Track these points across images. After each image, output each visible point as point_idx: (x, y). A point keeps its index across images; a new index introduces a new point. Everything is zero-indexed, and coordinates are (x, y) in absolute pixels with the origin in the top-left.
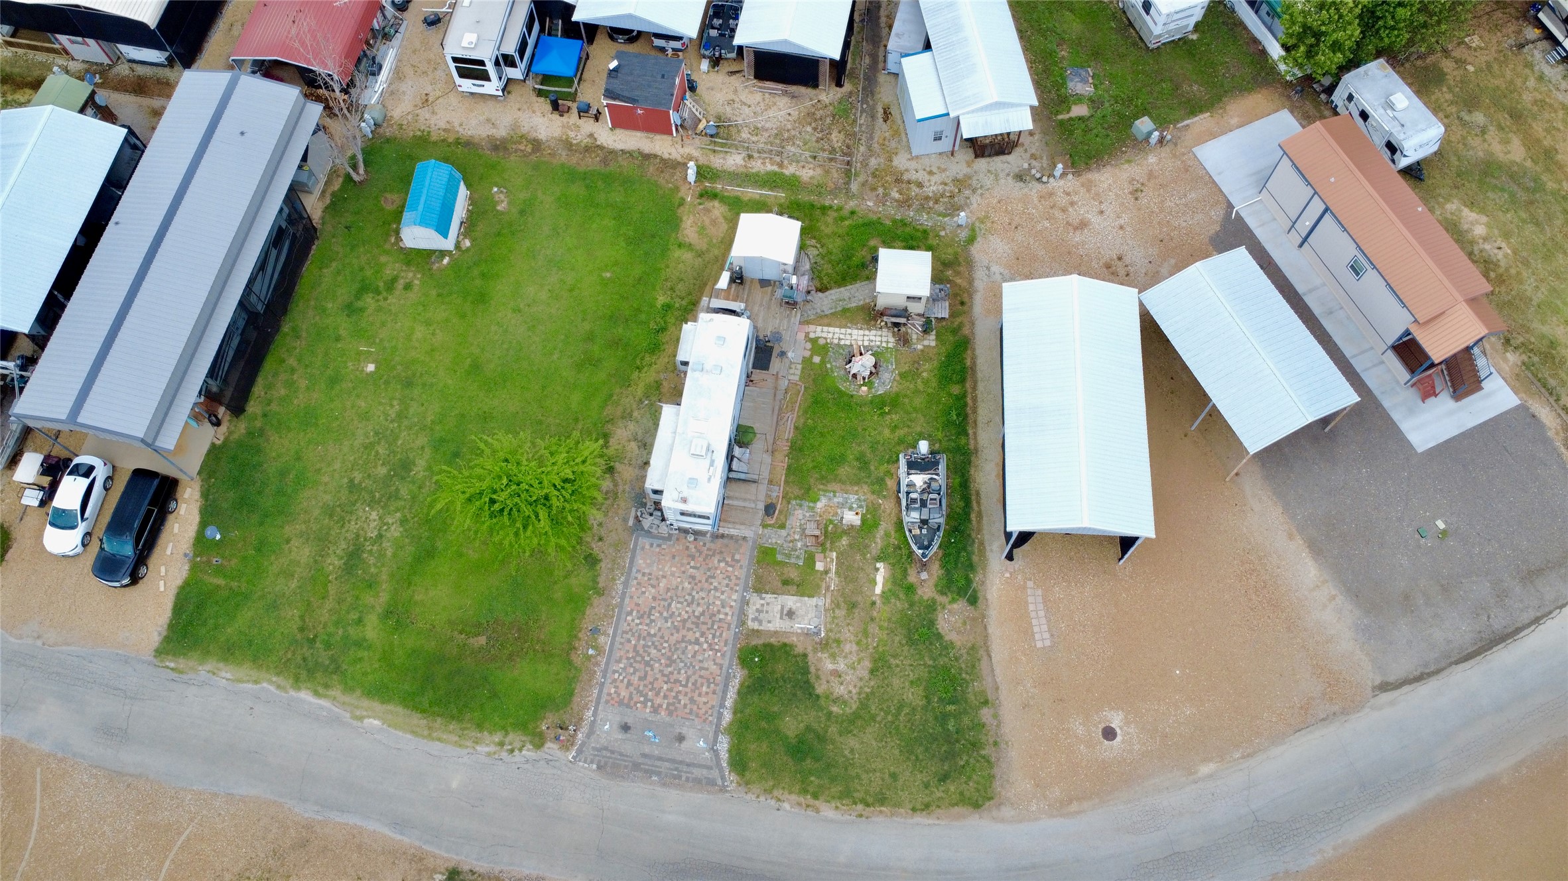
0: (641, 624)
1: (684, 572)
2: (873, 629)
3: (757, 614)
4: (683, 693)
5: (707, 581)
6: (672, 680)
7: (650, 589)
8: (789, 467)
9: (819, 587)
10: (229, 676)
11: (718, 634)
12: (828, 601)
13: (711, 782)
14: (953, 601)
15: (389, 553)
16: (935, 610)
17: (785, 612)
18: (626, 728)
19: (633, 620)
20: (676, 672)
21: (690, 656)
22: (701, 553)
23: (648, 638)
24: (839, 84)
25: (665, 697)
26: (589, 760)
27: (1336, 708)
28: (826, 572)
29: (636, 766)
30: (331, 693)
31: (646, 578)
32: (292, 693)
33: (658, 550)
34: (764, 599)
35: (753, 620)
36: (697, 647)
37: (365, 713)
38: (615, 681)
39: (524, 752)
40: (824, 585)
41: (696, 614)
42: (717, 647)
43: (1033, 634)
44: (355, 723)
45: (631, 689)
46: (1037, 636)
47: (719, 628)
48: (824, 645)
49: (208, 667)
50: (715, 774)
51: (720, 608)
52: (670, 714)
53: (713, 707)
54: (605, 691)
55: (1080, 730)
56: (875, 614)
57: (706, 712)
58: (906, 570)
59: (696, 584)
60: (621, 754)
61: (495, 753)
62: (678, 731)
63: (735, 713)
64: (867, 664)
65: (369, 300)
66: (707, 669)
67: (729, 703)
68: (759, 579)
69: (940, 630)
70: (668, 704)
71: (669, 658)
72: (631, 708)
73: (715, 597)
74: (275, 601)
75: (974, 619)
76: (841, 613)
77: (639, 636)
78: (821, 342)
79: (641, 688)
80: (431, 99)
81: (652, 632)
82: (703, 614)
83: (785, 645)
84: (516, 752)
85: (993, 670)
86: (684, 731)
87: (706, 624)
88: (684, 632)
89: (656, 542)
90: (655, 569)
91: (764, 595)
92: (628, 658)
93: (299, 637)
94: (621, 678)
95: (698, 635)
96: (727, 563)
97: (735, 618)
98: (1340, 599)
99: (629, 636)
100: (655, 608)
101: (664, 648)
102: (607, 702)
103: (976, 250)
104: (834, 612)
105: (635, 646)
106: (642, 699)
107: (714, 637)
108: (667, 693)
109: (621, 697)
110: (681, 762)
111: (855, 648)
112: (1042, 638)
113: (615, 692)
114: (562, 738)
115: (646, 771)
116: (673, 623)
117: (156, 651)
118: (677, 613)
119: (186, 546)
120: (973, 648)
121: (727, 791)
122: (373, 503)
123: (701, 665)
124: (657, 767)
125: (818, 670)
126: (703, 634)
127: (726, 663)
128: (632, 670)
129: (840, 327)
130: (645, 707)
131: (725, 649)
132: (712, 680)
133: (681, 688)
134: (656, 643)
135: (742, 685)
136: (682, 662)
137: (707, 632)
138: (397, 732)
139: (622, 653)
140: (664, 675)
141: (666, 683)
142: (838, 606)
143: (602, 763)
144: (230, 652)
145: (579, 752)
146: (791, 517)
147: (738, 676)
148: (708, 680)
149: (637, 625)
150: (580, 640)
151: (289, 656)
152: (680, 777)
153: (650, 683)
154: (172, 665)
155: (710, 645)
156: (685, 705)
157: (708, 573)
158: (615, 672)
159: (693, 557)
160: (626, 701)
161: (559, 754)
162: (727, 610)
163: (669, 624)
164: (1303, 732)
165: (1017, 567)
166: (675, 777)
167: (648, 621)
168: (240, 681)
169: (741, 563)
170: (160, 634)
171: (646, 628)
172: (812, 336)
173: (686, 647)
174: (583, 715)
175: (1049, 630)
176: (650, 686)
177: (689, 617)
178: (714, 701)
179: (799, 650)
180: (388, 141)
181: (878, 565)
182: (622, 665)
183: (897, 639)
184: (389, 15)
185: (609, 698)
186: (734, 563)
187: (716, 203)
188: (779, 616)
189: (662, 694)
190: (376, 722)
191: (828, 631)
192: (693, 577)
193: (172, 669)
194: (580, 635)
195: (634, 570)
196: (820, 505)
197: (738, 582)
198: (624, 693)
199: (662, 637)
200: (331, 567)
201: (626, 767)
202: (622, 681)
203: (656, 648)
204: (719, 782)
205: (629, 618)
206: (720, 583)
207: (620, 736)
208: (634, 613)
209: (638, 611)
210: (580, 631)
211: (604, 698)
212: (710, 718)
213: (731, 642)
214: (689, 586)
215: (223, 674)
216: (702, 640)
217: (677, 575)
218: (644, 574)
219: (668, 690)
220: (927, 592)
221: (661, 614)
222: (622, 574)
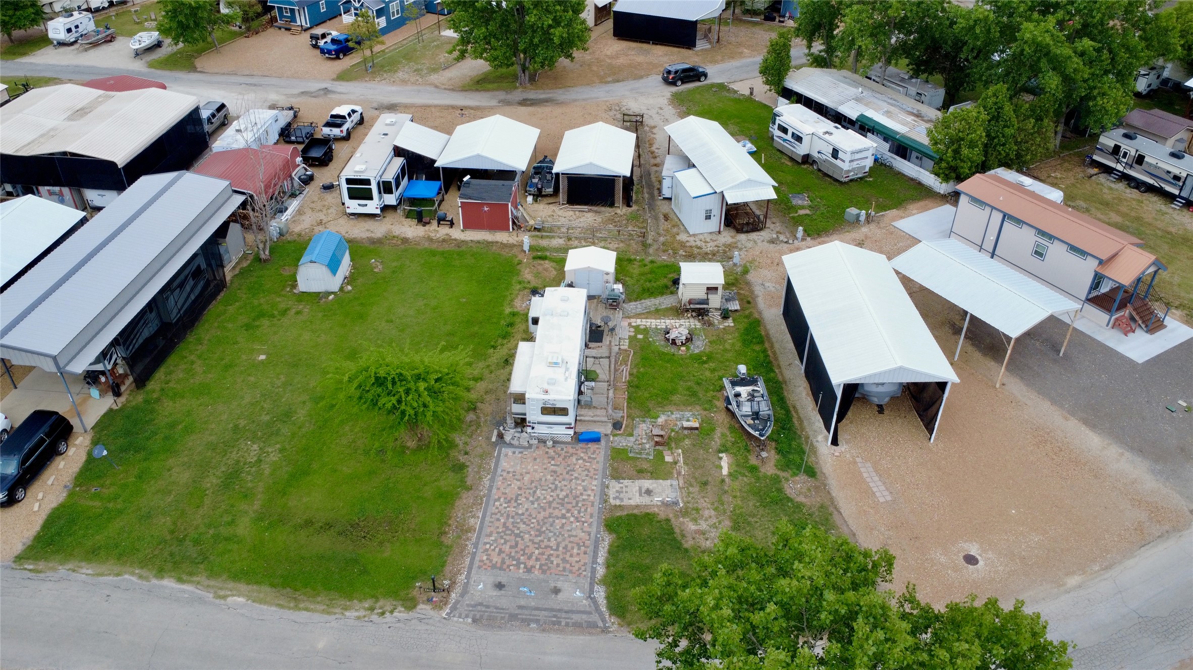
0: (508, 507)
1: (545, 469)
2: (727, 498)
3: (618, 494)
4: (555, 555)
5: (567, 473)
6: (543, 546)
7: (516, 482)
8: (629, 398)
9: (672, 473)
10: (90, 571)
11: (583, 510)
12: (681, 482)
13: (592, 626)
14: (795, 475)
15: (267, 472)
16: (780, 481)
17: (643, 491)
18: (500, 586)
19: (501, 505)
20: (546, 540)
21: (558, 527)
22: (560, 455)
23: (516, 517)
24: (629, 206)
25: (537, 559)
26: (463, 615)
27: (1167, 527)
28: (676, 463)
29: (513, 617)
30: (195, 579)
31: (511, 475)
32: (155, 581)
33: (520, 455)
34: (622, 483)
35: (615, 498)
36: (564, 521)
37: (229, 593)
38: (487, 550)
39: (395, 614)
40: (675, 471)
41: (561, 496)
42: (583, 519)
43: (874, 493)
44: (218, 601)
45: (503, 555)
46: (878, 494)
47: (583, 505)
48: (685, 513)
49: (70, 566)
50: (595, 617)
51: (582, 491)
52: (544, 572)
53: (585, 564)
54: (477, 558)
55: (943, 559)
56: (726, 488)
57: (580, 569)
58: (746, 457)
59: (558, 476)
60: (497, 608)
61: (365, 616)
62: (553, 585)
63: (608, 567)
64: (728, 523)
65: (265, 322)
66: (576, 536)
67: (601, 560)
68: (615, 470)
69: (789, 495)
70: (541, 565)
71: (538, 530)
72: (505, 570)
73: (576, 484)
74: (149, 512)
75: (816, 488)
76: (695, 489)
77: (508, 516)
78: (642, 327)
79: (513, 554)
80: (324, 222)
81: (520, 512)
82: (567, 496)
83: (648, 514)
84: (388, 614)
85: (845, 522)
86: (559, 585)
87: (571, 503)
88: (551, 510)
89: (517, 451)
90: (518, 468)
91: (621, 481)
92: (498, 533)
93: (168, 537)
94: (492, 547)
95: (564, 511)
96: (584, 460)
97: (597, 498)
98: (1128, 454)
99: (498, 516)
100: (521, 495)
101: (533, 523)
102: (480, 567)
103: (750, 277)
104: (688, 489)
105: (505, 524)
106: (514, 562)
107: (579, 512)
108: (539, 557)
109: (494, 562)
110: (560, 610)
111: (713, 513)
112: (882, 494)
113: (487, 559)
114: (434, 599)
115: (523, 620)
116: (539, 504)
117: (16, 557)
118: (542, 497)
119: (67, 479)
120: (822, 506)
121: (610, 632)
122: (254, 439)
123: (570, 533)
124: (535, 615)
125: (682, 531)
126: (568, 511)
127: (594, 530)
128: (502, 541)
129: (656, 319)
130: (519, 568)
131: (591, 520)
132: (582, 544)
133: (552, 552)
134: (525, 520)
135: (611, 546)
136: (551, 532)
137: (573, 509)
138: (262, 606)
139: (492, 529)
140: (534, 543)
141: (537, 548)
142: (691, 485)
143: (478, 617)
144: (93, 554)
145: (454, 608)
146: (637, 429)
147: (607, 541)
148: (578, 544)
149: (505, 508)
150: (449, 526)
151: (156, 552)
152: (559, 623)
153: (522, 550)
154: (31, 567)
155: (577, 518)
156: (558, 565)
157: (568, 468)
158: (486, 544)
159: (553, 459)
160: (499, 565)
161: (432, 613)
162: (589, 492)
163: (536, 506)
164: (1147, 547)
165: (843, 449)
166: (554, 623)
167: (515, 504)
168: (102, 575)
169: (598, 459)
170: (24, 544)
171: (514, 509)
172: (634, 324)
173: (554, 521)
174: (455, 580)
175: (887, 489)
176: (522, 552)
177: (554, 500)
178: (587, 559)
179: (662, 516)
180: (289, 242)
181: (721, 455)
182: (493, 538)
183: (751, 504)
184: (295, 184)
185: (481, 564)
186: (590, 460)
187: (547, 262)
188: (638, 494)
189: (534, 558)
190: (241, 600)
191: (685, 503)
192: (555, 472)
193: (30, 570)
194: (450, 522)
195: (499, 470)
196: (661, 420)
197: (596, 472)
198: (496, 559)
199: (530, 515)
200: (209, 485)
201: (502, 618)
202: (494, 550)
203: (524, 523)
204: (601, 624)
205: (497, 503)
206: (579, 474)
207: (496, 593)
208: (502, 500)
209: (505, 498)
210: (450, 519)
211: (477, 563)
212: (584, 573)
213: (596, 515)
214: (552, 478)
215: (84, 571)
216: (569, 515)
217: (539, 471)
218: (508, 472)
219: (539, 554)
220: (769, 469)
221: (527, 499)
222: (488, 474)
